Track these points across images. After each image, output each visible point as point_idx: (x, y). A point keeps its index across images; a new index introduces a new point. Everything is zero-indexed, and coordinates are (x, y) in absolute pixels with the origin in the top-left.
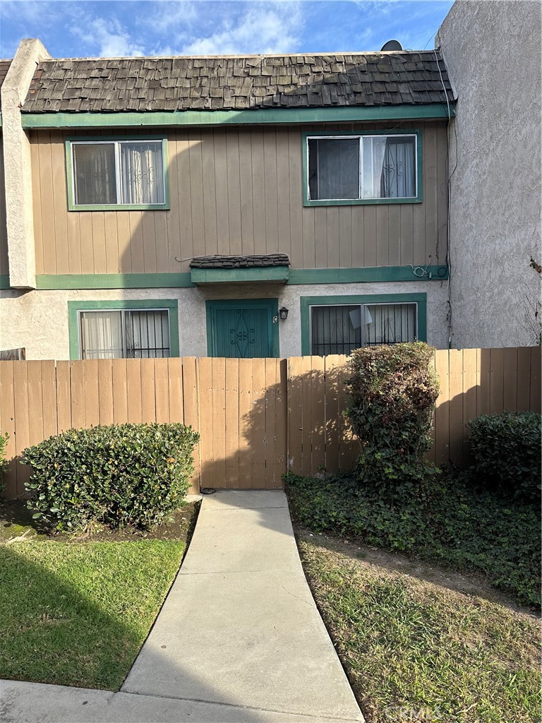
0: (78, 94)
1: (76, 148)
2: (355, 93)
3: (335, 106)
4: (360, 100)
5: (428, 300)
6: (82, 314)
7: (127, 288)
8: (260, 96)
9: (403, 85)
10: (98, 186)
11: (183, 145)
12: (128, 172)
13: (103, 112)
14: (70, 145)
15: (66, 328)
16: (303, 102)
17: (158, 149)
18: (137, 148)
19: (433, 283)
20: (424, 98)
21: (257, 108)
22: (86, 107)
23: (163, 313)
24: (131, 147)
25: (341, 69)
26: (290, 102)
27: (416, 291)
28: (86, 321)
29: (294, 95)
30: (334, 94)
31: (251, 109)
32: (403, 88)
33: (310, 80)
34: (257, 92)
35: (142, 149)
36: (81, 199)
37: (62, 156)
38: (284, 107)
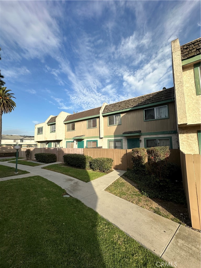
0: (109, 110)
1: (109, 117)
2: (152, 101)
3: (148, 104)
4: (153, 102)
5: (172, 138)
6: (109, 141)
7: (115, 137)
8: (135, 105)
9: (163, 97)
10: (112, 122)
11: (124, 114)
12: (116, 119)
13: (112, 112)
14: (108, 117)
15: (107, 143)
16: (142, 104)
17: (120, 115)
18: (117, 116)
19: (173, 134)
20: (167, 99)
21: (134, 107)
22: (110, 112)
23: (120, 141)
24: (116, 116)
25: (151, 96)
26: (140, 105)
27: (169, 136)
28: (110, 142)
29: (141, 103)
30: (148, 101)
31: (133, 107)
32: (163, 98)
33: (145, 100)
34: (135, 104)
35: (118, 116)
36: (110, 124)
37: (107, 119)
38: (139, 106)
